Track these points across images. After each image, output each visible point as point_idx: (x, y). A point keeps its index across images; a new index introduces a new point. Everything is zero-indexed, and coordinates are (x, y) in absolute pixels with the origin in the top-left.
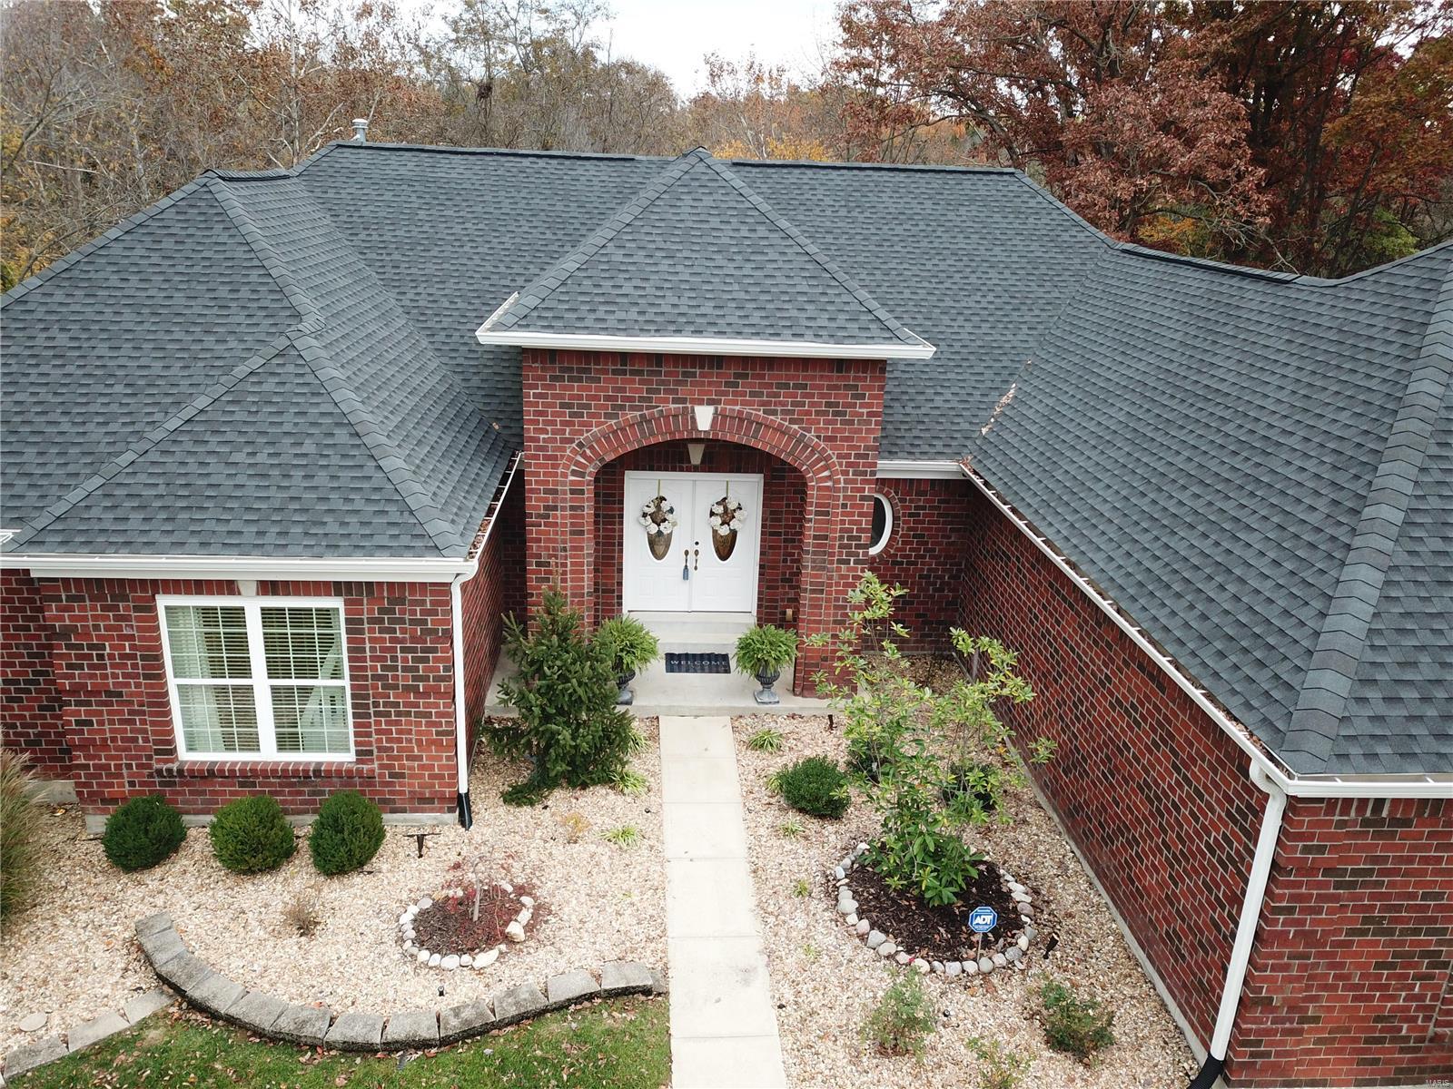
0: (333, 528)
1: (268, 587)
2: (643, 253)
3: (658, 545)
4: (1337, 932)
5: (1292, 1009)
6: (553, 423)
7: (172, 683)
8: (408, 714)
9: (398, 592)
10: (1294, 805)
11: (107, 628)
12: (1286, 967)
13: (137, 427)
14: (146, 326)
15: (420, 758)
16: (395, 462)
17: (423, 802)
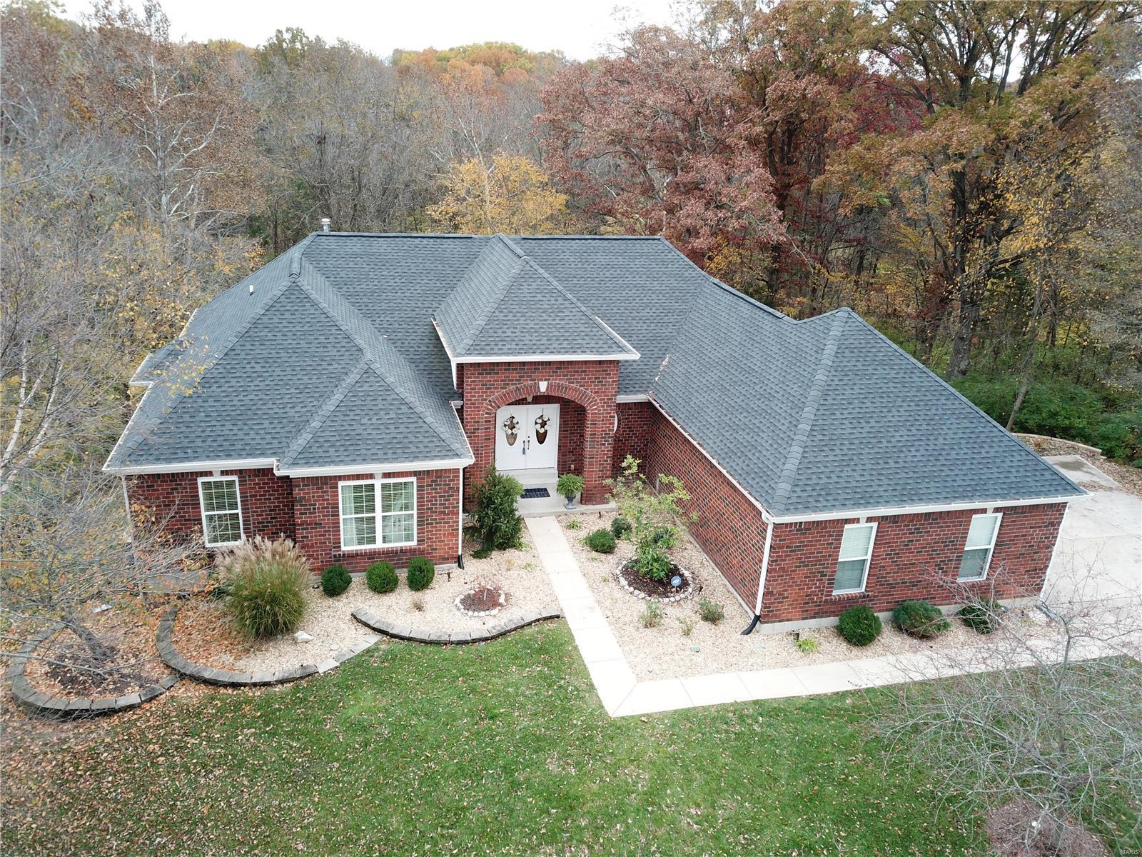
0: (414, 449)
1: (387, 475)
2: (511, 315)
3: (512, 439)
4: (792, 567)
5: (780, 594)
6: (479, 392)
7: (341, 517)
8: (440, 523)
9: (439, 473)
10: (776, 526)
11: (318, 497)
12: (777, 580)
13: (308, 409)
14: (294, 359)
15: (444, 541)
16: (429, 420)
17: (444, 560)
